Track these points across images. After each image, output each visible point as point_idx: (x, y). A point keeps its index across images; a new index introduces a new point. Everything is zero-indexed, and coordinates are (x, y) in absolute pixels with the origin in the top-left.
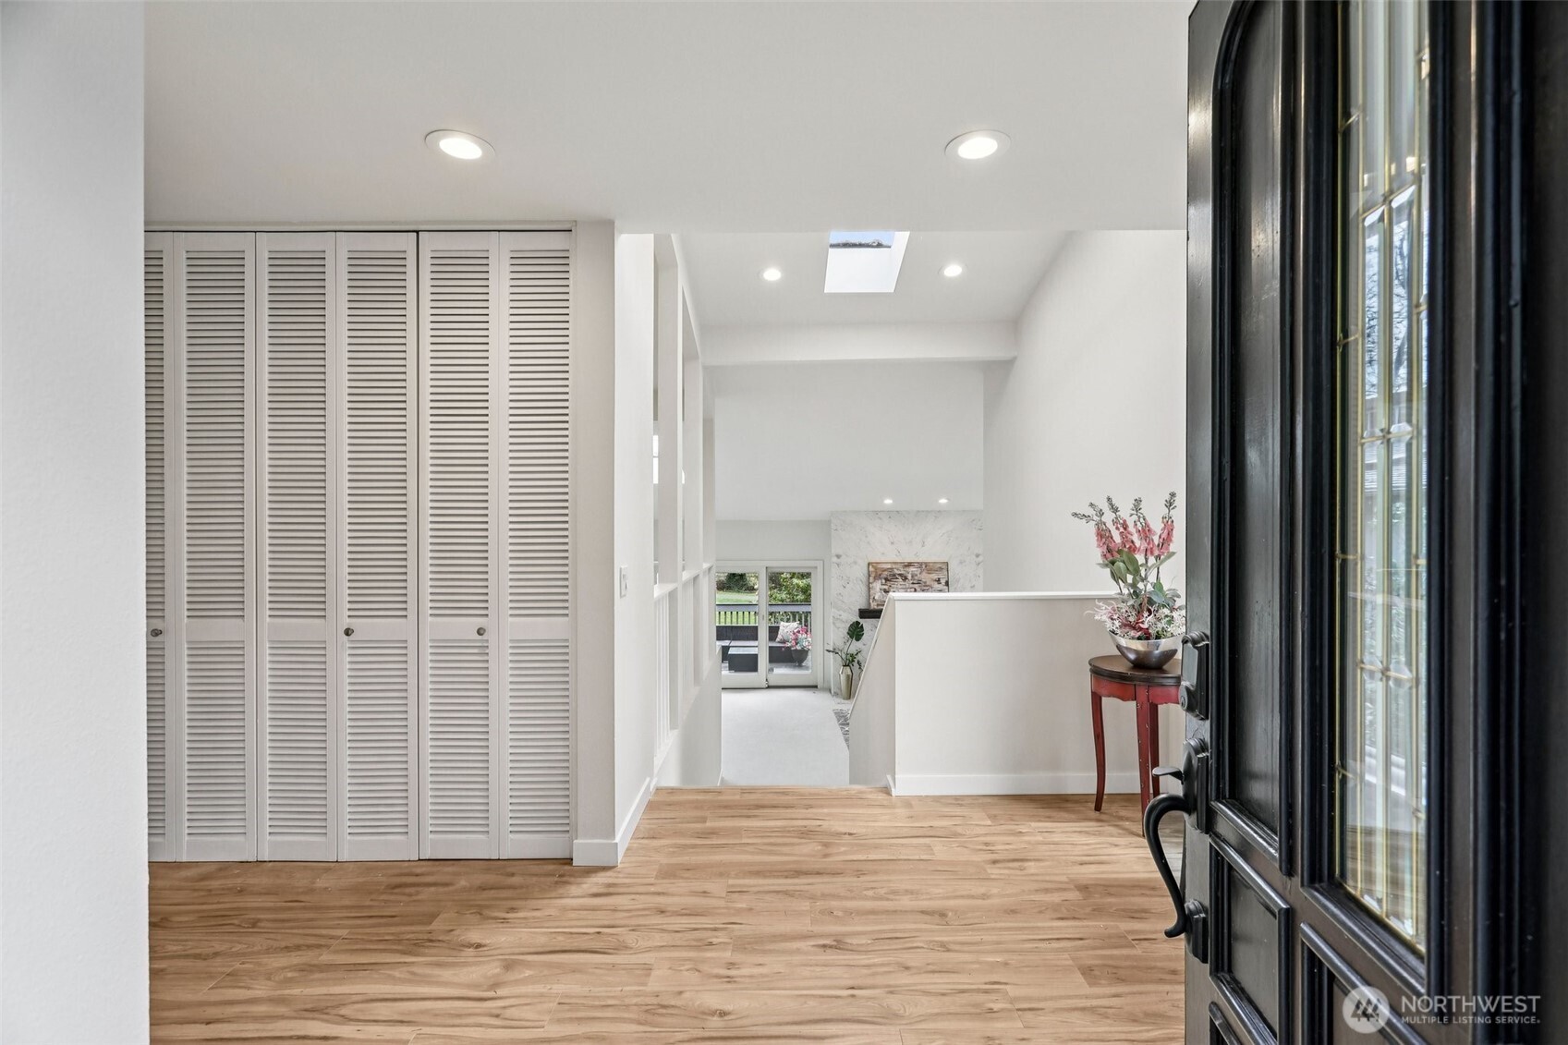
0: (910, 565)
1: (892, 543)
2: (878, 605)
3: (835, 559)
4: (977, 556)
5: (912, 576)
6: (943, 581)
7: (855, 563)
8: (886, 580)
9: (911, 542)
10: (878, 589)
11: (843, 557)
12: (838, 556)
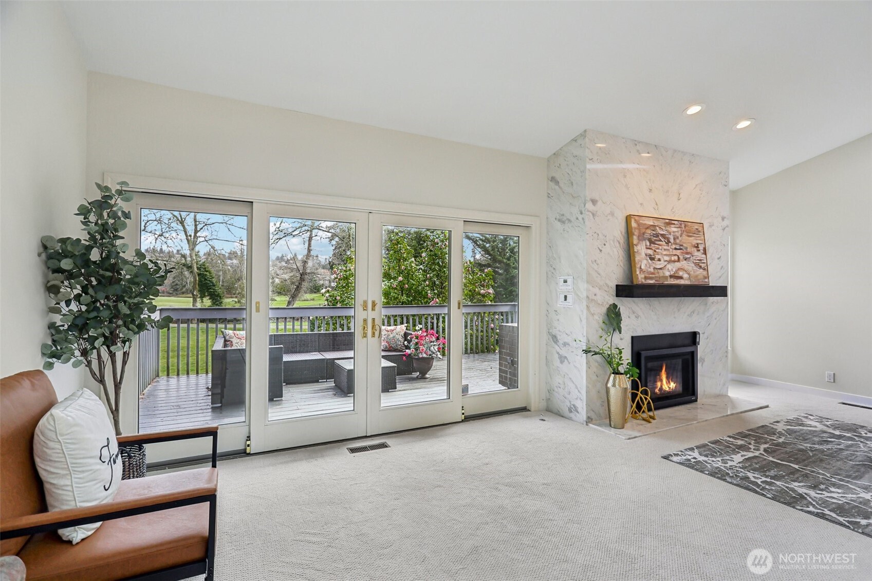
0: (670, 223)
1: (651, 190)
2: (646, 278)
3: (589, 206)
4: (723, 219)
5: (674, 239)
6: (701, 248)
7: (612, 214)
8: (651, 242)
9: (667, 192)
10: (643, 255)
11: (599, 203)
12: (594, 202)
